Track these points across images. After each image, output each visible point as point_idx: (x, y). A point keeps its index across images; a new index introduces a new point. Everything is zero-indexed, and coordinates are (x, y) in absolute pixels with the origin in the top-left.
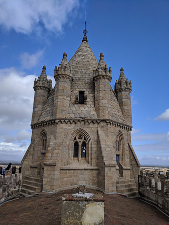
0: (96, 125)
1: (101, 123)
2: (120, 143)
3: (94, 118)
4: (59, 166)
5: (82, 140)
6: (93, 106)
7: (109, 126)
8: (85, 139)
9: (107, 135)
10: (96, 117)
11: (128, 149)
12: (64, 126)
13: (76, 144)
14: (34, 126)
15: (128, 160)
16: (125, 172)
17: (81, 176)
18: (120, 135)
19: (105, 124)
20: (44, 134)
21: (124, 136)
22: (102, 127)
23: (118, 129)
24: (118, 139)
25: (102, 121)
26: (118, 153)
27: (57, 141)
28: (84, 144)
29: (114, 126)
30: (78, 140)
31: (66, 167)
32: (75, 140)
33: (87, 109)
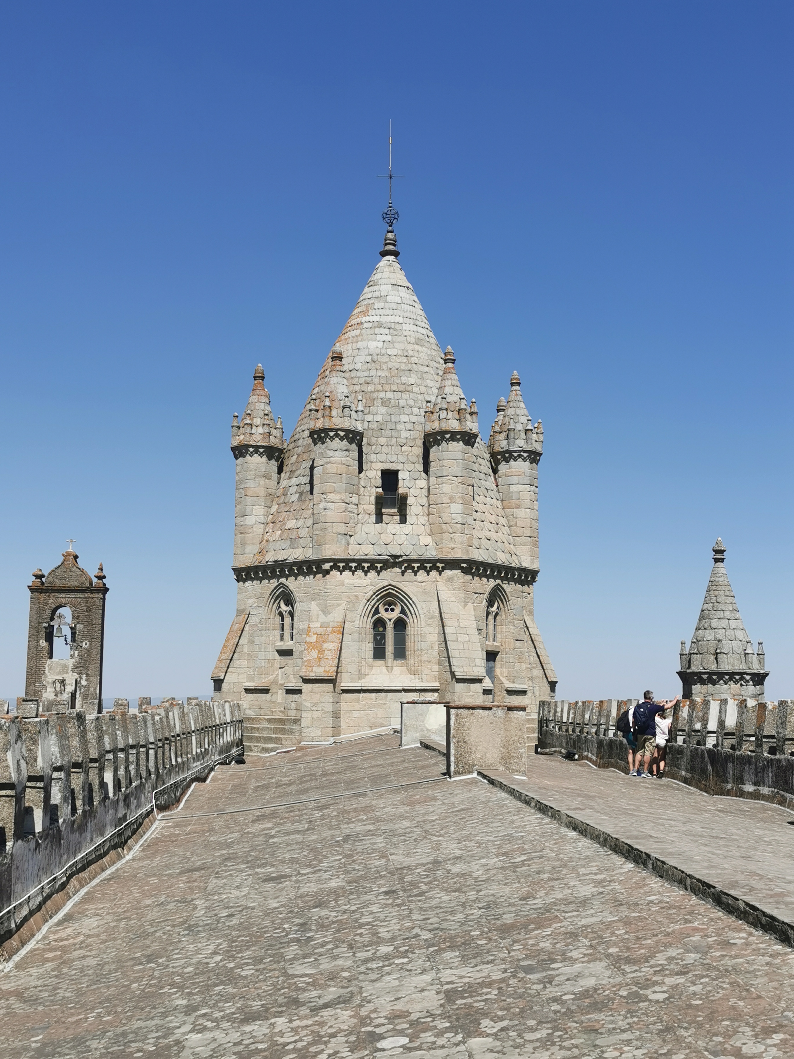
0: (433, 575)
1: (448, 569)
2: (499, 618)
3: (427, 556)
4: (339, 681)
5: (395, 615)
6: (423, 519)
9: (461, 601)
10: (431, 554)
11: (522, 635)
12: (346, 577)
13: (380, 626)
14: (243, 574)
18: (501, 597)
20: (284, 598)
21: (512, 599)
23: (491, 582)
24: (495, 609)
25: (447, 564)
26: (491, 645)
27: (330, 618)
28: (401, 625)
30: (384, 615)
31: (356, 684)
32: (377, 616)
33: (408, 529)
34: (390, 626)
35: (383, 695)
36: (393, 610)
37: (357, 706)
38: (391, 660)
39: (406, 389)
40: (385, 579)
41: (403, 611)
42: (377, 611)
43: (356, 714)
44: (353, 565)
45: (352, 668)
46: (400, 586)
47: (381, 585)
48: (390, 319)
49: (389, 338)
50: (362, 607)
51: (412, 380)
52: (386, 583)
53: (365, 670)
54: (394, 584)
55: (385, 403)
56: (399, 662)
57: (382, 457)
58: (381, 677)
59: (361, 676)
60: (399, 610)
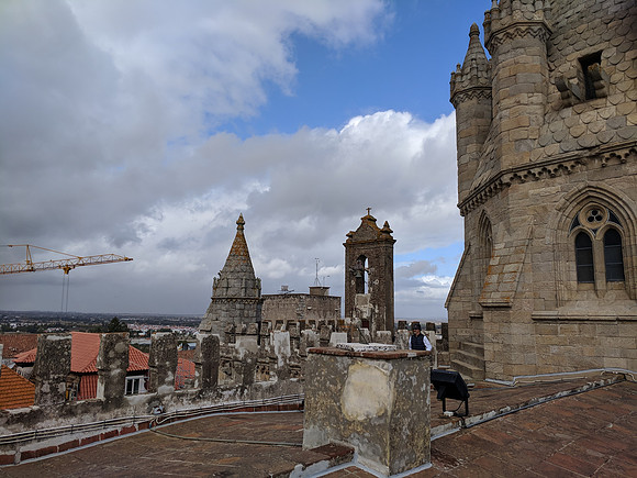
5: (602, 225)
12: (530, 188)
13: (583, 240)
14: (465, 207)
17: (607, 341)
27: (514, 237)
28: (613, 238)
30: (585, 225)
31: (551, 313)
32: (577, 228)
33: (609, 112)
34: (597, 239)
35: (588, 326)
36: (599, 218)
37: (555, 339)
38: (601, 281)
40: (582, 179)
41: (613, 218)
42: (576, 222)
43: (555, 349)
44: (536, 171)
45: (547, 294)
46: (603, 185)
47: (575, 189)
50: (552, 220)
52: (582, 186)
53: (565, 295)
54: (593, 184)
56: (616, 284)
58: (585, 304)
59: (558, 303)
60: (607, 216)
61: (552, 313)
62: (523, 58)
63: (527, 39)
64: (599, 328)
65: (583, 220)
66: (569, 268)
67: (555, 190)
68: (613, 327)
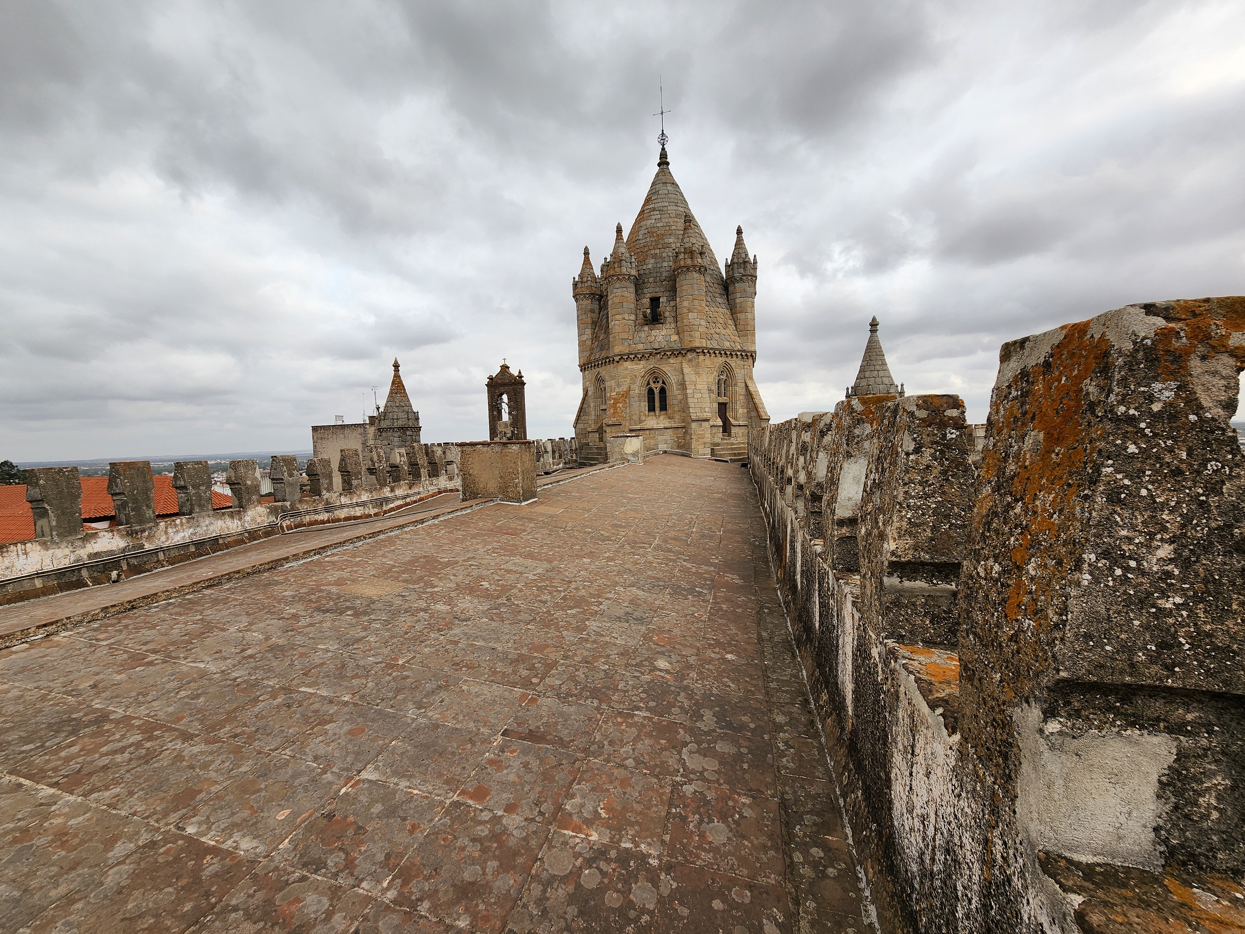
0: (680, 358)
1: (689, 354)
2: (727, 382)
3: (675, 347)
4: (627, 425)
5: (660, 385)
6: (673, 325)
7: (702, 357)
8: (664, 383)
9: (698, 374)
10: (677, 346)
11: (743, 391)
12: (628, 365)
13: (651, 392)
14: (584, 367)
15: (741, 411)
16: (734, 430)
17: (660, 438)
18: (727, 370)
19: (694, 354)
20: (599, 380)
21: (737, 371)
22: (690, 361)
23: (720, 360)
24: (724, 377)
25: (688, 351)
26: (722, 400)
27: (621, 389)
28: (663, 391)
29: (713, 355)
30: (653, 385)
32: (648, 386)
33: (664, 332)
34: (657, 392)
35: (653, 432)
36: (658, 382)
38: (657, 412)
39: (667, 246)
40: (652, 363)
42: (648, 384)
44: (632, 356)
45: (635, 418)
46: (661, 367)
47: (649, 368)
48: (660, 204)
49: (659, 216)
50: (639, 381)
51: (671, 240)
52: (652, 366)
53: (643, 418)
54: (656, 366)
55: (655, 256)
56: (664, 412)
57: (651, 290)
58: (652, 422)
59: (641, 421)
60: (661, 382)
61: (638, 427)
62: (626, 294)
63: (627, 284)
64: (657, 432)
65: (651, 383)
66: (645, 405)
67: (639, 368)
68: (662, 431)
